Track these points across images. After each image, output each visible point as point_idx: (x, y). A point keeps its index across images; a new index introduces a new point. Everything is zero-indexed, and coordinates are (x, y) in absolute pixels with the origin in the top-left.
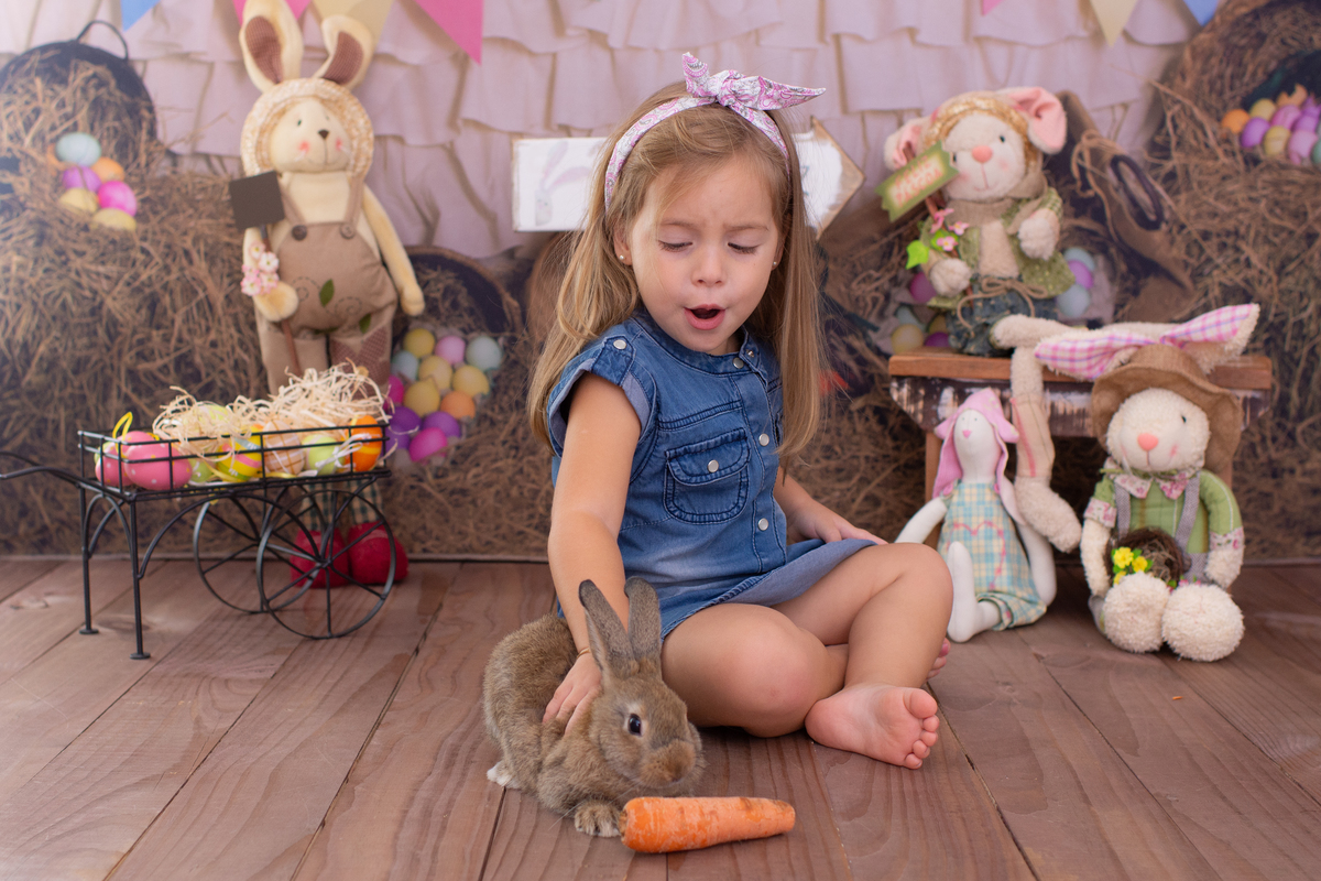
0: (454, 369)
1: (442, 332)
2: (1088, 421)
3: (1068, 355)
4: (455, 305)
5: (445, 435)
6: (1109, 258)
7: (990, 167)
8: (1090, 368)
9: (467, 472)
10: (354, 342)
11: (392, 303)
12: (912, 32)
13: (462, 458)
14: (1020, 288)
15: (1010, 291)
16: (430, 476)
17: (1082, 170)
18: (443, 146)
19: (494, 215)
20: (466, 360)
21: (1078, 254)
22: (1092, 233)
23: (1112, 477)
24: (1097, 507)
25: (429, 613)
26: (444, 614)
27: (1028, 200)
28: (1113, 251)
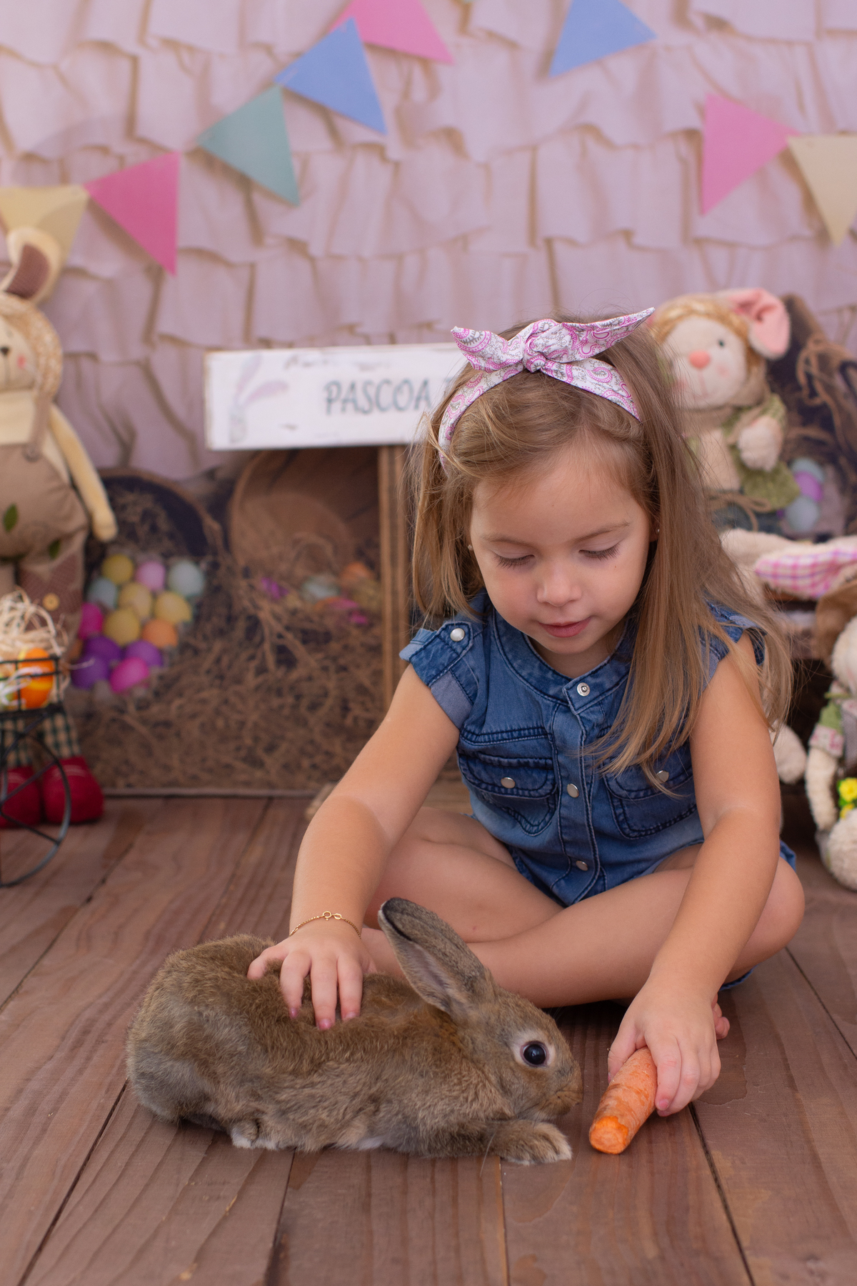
0: (154, 595)
1: (141, 557)
2: (813, 642)
3: (789, 572)
4: (154, 529)
5: (147, 665)
6: (839, 469)
7: (709, 373)
8: (813, 585)
9: (169, 703)
10: (42, 569)
11: (82, 528)
12: (627, 234)
13: (165, 689)
14: (742, 501)
15: (731, 504)
16: (131, 708)
17: (809, 377)
18: (138, 363)
19: (191, 435)
20: (167, 586)
21: (806, 466)
22: (820, 443)
23: (838, 702)
24: (823, 735)
25: (114, 856)
26: (132, 857)
27: (749, 408)
28: (843, 461)
